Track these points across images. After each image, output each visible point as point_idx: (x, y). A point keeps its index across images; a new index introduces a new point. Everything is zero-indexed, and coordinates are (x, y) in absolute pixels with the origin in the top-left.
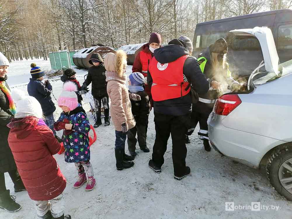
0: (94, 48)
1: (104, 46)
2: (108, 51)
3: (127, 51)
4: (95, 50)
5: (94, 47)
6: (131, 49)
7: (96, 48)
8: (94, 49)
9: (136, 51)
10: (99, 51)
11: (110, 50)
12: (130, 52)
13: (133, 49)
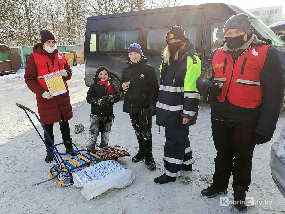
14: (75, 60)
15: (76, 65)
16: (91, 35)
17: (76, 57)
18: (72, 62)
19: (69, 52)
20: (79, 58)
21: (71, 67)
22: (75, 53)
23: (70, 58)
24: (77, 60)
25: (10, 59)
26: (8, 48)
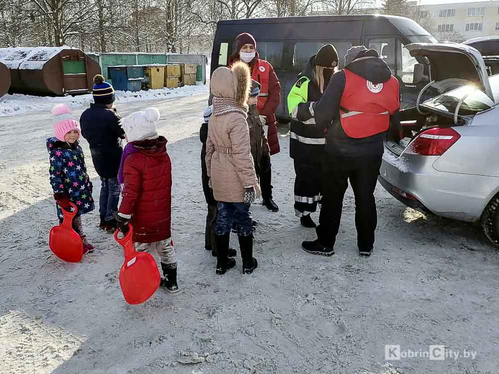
6: (28, 57)
9: (44, 62)
12: (25, 65)
13: (34, 58)
14: (181, 79)
15: (183, 85)
16: (222, 44)
17: (183, 73)
18: (177, 80)
19: (172, 64)
20: (188, 76)
21: (175, 88)
22: (182, 67)
23: (174, 74)
24: (186, 77)
25: (86, 71)
26: (84, 55)
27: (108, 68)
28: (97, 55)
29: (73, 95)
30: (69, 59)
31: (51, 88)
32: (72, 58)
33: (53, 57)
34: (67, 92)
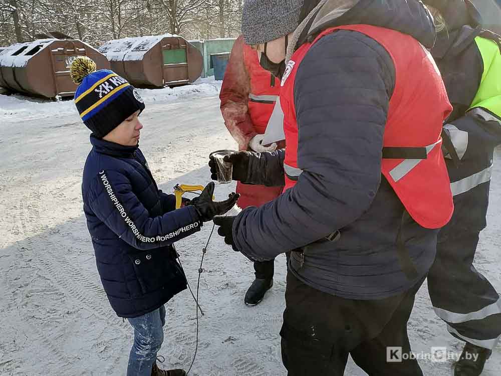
0: (45, 43)
1: (68, 38)
2: (80, 50)
3: (121, 52)
4: (48, 47)
5: (44, 40)
6: (132, 48)
7: (48, 44)
8: (45, 45)
9: (145, 52)
10: (56, 50)
11: (83, 49)
12: (129, 56)
13: (137, 49)
25: (187, 60)
26: (185, 43)
27: (211, 55)
28: (201, 42)
29: (172, 87)
30: (170, 48)
31: (151, 80)
32: (172, 46)
33: (153, 46)
34: (167, 84)
